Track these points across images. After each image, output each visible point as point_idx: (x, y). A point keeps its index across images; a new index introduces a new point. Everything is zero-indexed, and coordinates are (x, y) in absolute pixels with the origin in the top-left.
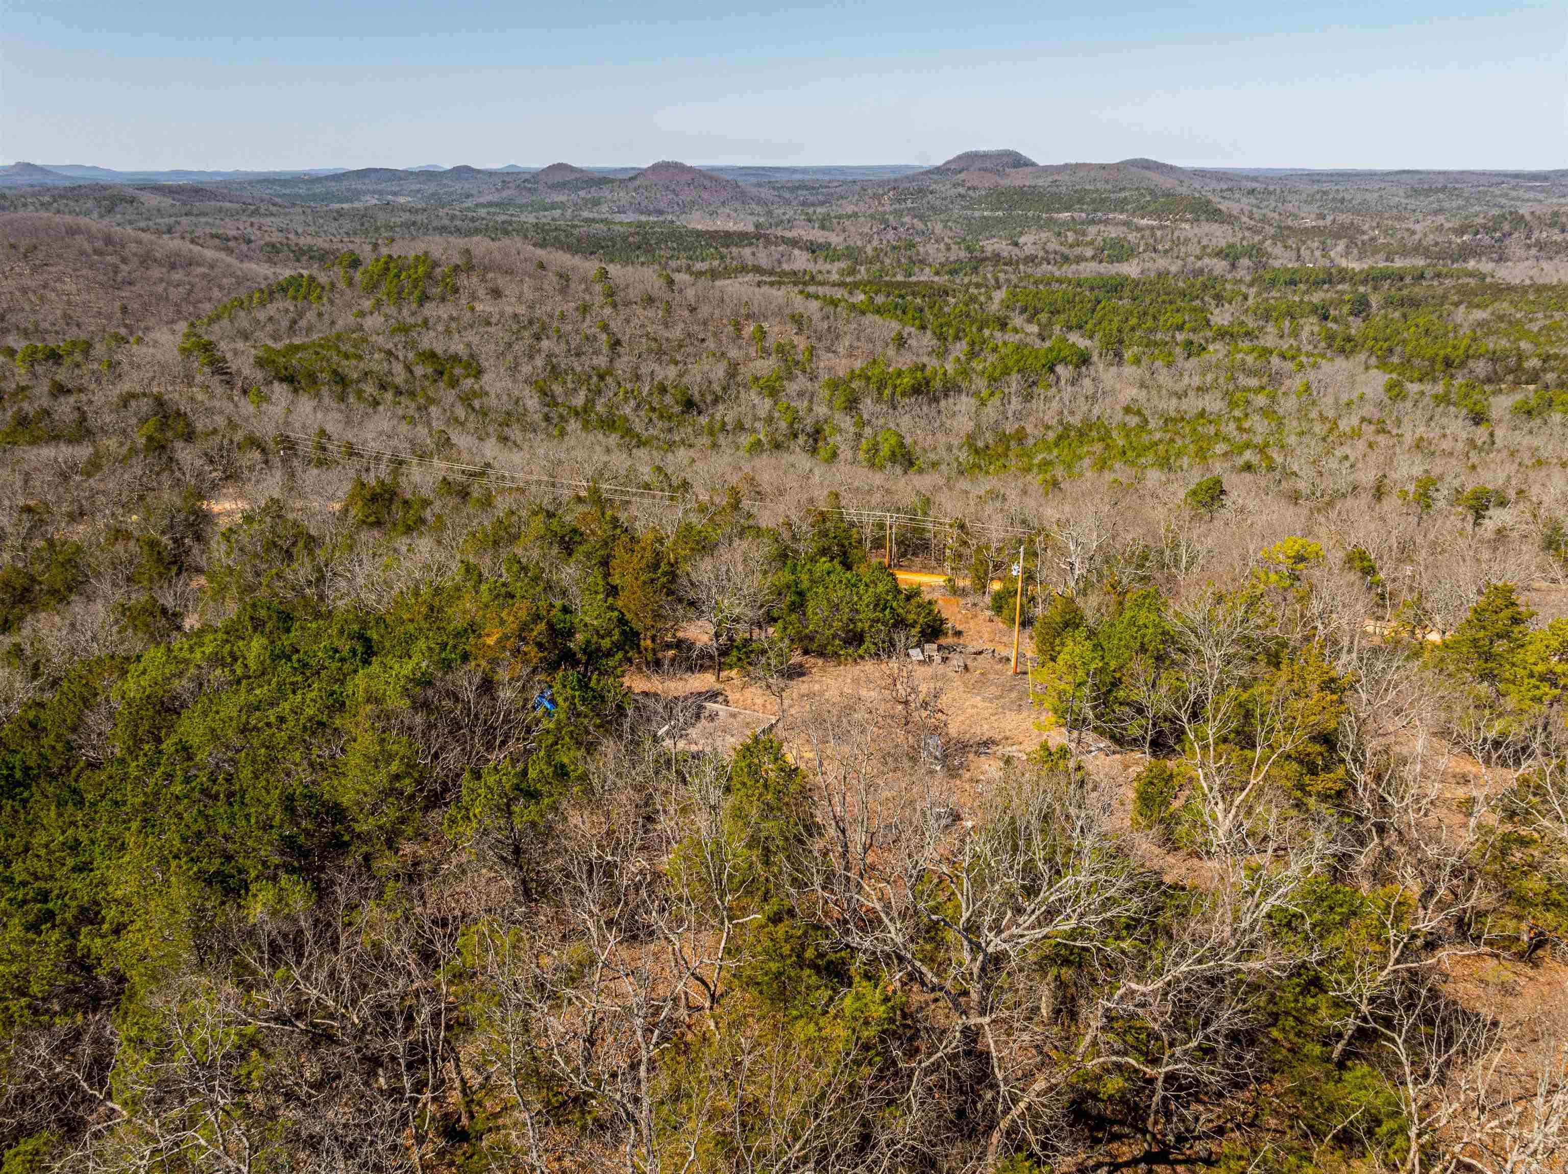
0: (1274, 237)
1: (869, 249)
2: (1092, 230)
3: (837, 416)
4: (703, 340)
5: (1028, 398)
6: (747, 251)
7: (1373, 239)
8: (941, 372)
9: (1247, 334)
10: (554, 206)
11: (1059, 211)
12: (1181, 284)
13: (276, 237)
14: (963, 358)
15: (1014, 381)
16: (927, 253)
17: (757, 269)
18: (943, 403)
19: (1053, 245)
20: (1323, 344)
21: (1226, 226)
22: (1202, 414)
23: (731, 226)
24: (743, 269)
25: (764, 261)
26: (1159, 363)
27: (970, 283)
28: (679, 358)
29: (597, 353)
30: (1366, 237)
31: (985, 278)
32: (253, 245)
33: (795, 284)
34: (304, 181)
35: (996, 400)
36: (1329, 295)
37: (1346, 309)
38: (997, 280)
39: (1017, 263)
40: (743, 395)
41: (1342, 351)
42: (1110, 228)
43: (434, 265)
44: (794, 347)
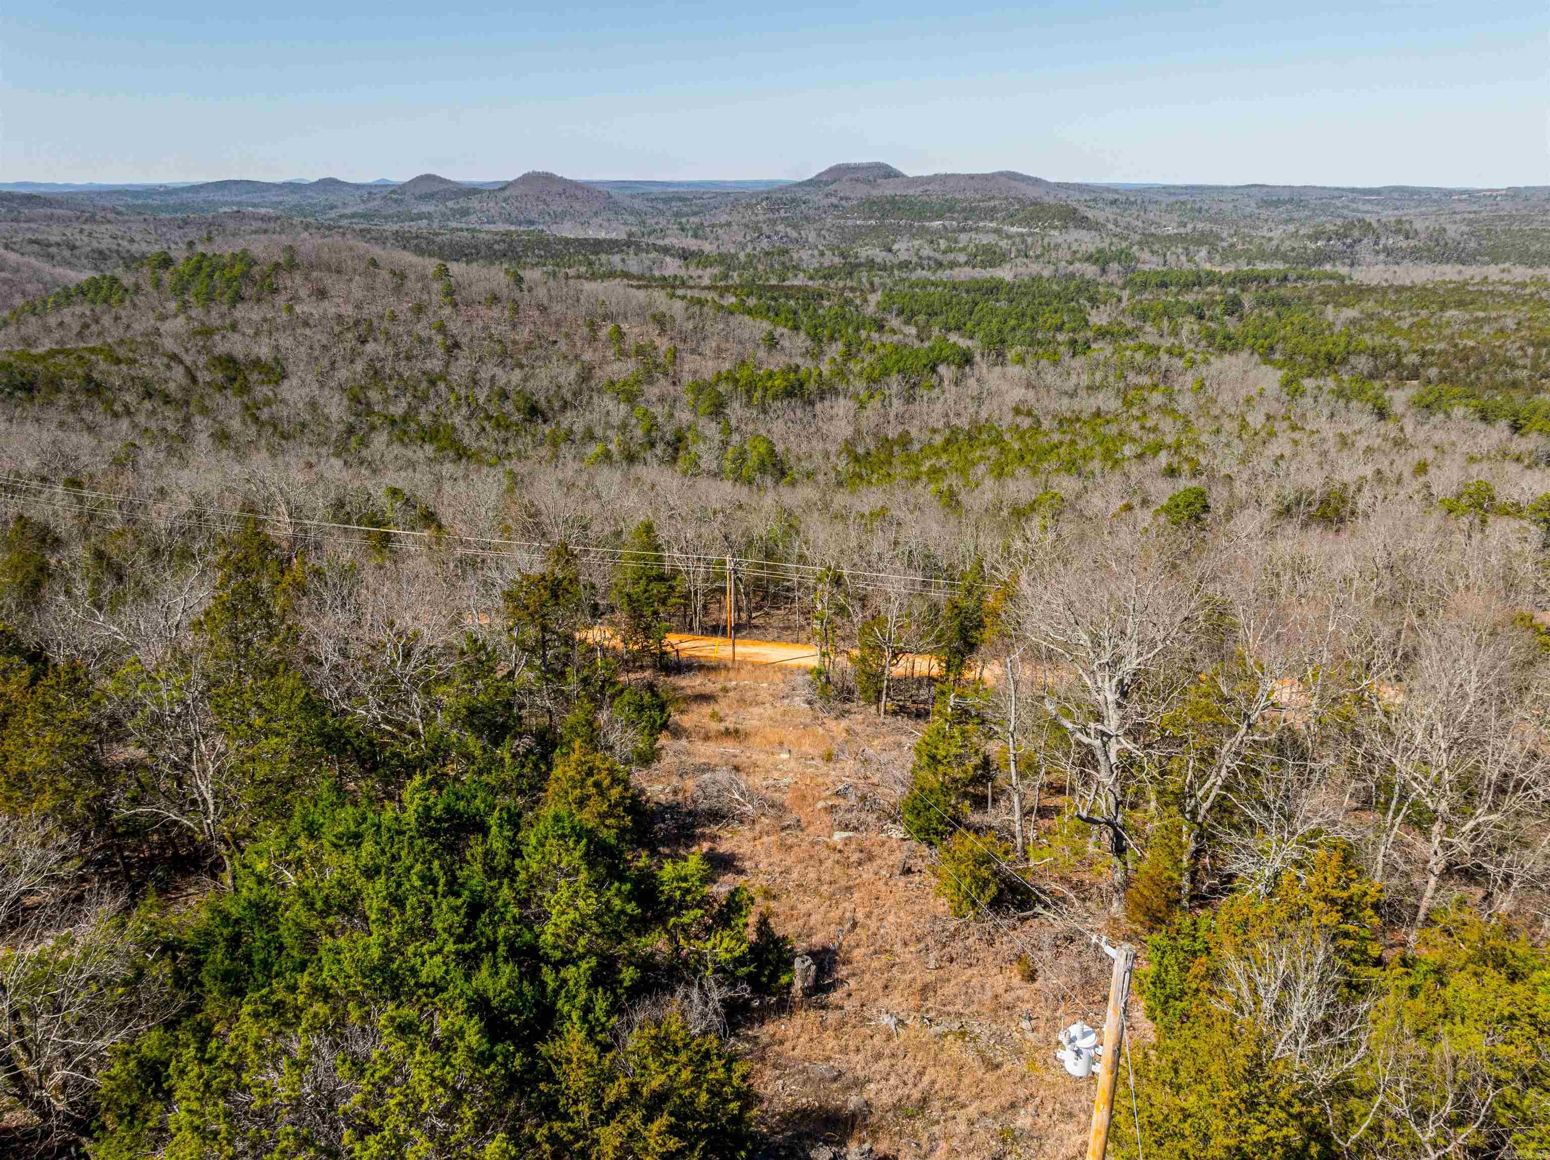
0: (1140, 243)
1: (742, 256)
2: (963, 238)
3: (701, 422)
4: (555, 342)
5: (910, 399)
6: (616, 259)
7: (1232, 245)
8: (815, 373)
9: (1128, 333)
10: (420, 217)
11: (931, 219)
12: (1055, 287)
13: (106, 244)
14: (839, 360)
15: (895, 383)
16: (801, 259)
17: (626, 275)
18: (818, 406)
19: (927, 251)
20: (1204, 343)
21: (1093, 233)
22: (1097, 413)
23: (602, 235)
24: (611, 274)
25: (633, 266)
26: (1043, 362)
27: (844, 288)
28: (525, 361)
29: (430, 355)
30: (1225, 244)
31: (860, 282)
32: (76, 252)
33: (663, 288)
34: (160, 193)
35: (876, 403)
36: (1200, 297)
37: (1218, 310)
38: (872, 284)
39: (892, 267)
40: (596, 400)
41: (1223, 349)
42: (981, 236)
43: (253, 262)
44: (655, 348)
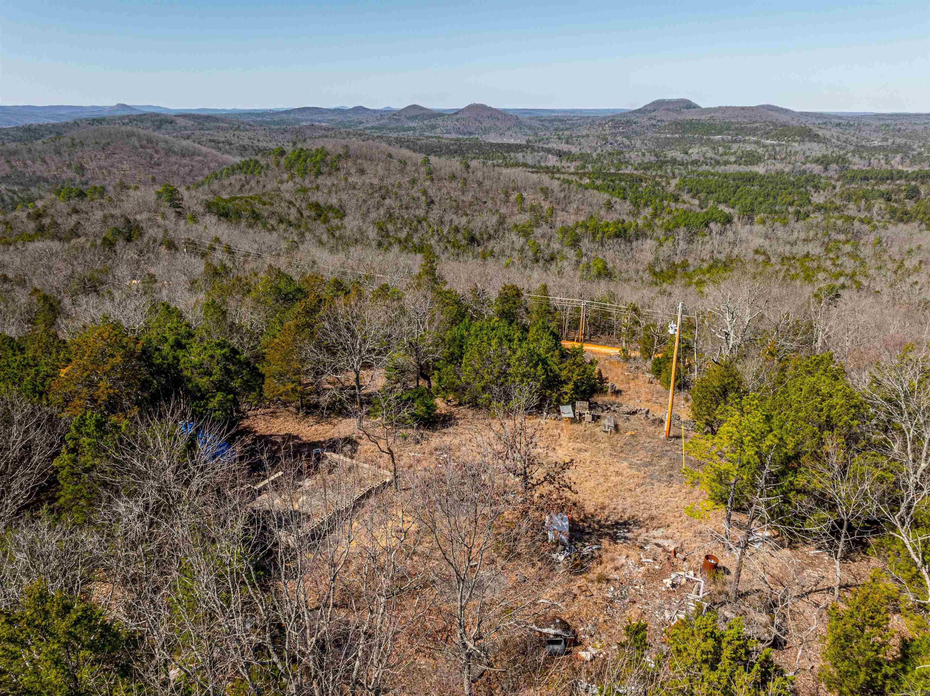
0: (853, 152)
1: (594, 155)
2: (735, 147)
3: (565, 250)
4: (485, 202)
5: (691, 242)
6: (520, 155)
7: (920, 154)
8: (634, 224)
9: (836, 208)
10: (409, 129)
11: (715, 134)
12: (792, 179)
13: (246, 142)
14: (649, 217)
15: (682, 232)
16: (630, 158)
17: (525, 165)
18: (634, 244)
19: (710, 154)
20: (888, 216)
21: (821, 145)
22: (807, 255)
23: (512, 141)
24: (517, 165)
25: (530, 160)
26: (777, 224)
27: (656, 176)
28: (468, 212)
29: (418, 207)
31: (666, 172)
33: (547, 173)
34: (270, 114)
35: (669, 243)
36: (891, 187)
37: (902, 196)
38: (673, 174)
39: (687, 164)
40: (507, 235)
41: (901, 220)
42: (746, 145)
43: (327, 154)
44: (542, 207)
